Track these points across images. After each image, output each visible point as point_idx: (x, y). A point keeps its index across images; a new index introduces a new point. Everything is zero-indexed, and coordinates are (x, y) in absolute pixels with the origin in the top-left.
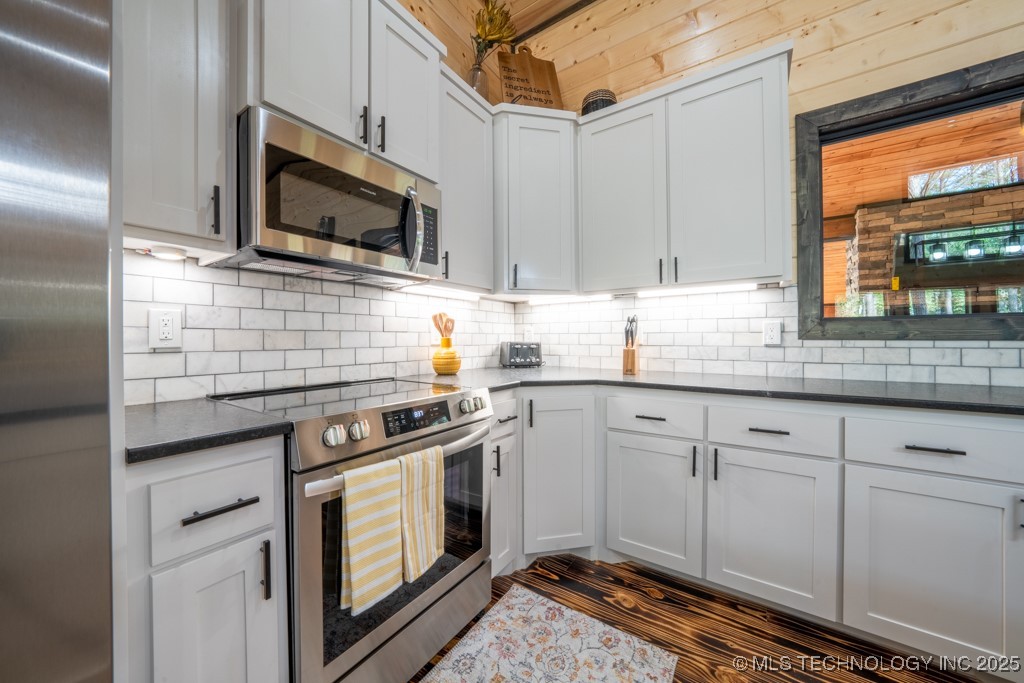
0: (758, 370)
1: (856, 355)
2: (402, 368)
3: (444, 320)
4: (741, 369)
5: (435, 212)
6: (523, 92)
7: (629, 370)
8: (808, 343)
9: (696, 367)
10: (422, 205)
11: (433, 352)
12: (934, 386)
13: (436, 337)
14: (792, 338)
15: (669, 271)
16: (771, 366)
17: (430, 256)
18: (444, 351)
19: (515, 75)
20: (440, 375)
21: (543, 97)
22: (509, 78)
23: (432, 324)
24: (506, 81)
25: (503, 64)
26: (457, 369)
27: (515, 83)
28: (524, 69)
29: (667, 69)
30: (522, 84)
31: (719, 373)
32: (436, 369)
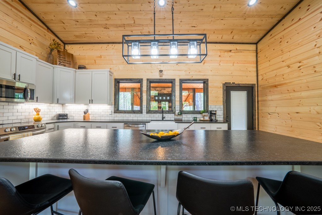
0: (108, 118)
1: (120, 116)
2: (23, 120)
3: (37, 109)
4: (106, 118)
5: (33, 90)
6: (63, 61)
7: (84, 119)
8: (115, 114)
9: (99, 118)
10: (30, 89)
11: (34, 116)
12: (128, 120)
13: (35, 113)
14: (113, 113)
15: (91, 101)
16: (110, 118)
17: (32, 98)
18: (37, 116)
19: (62, 56)
20: (35, 121)
21: (69, 63)
22: (60, 57)
23: (34, 110)
24: (59, 58)
25: (59, 53)
26: (41, 120)
27: (61, 59)
28: (64, 55)
29: (96, 64)
30: (63, 59)
31: (103, 119)
32: (34, 120)
